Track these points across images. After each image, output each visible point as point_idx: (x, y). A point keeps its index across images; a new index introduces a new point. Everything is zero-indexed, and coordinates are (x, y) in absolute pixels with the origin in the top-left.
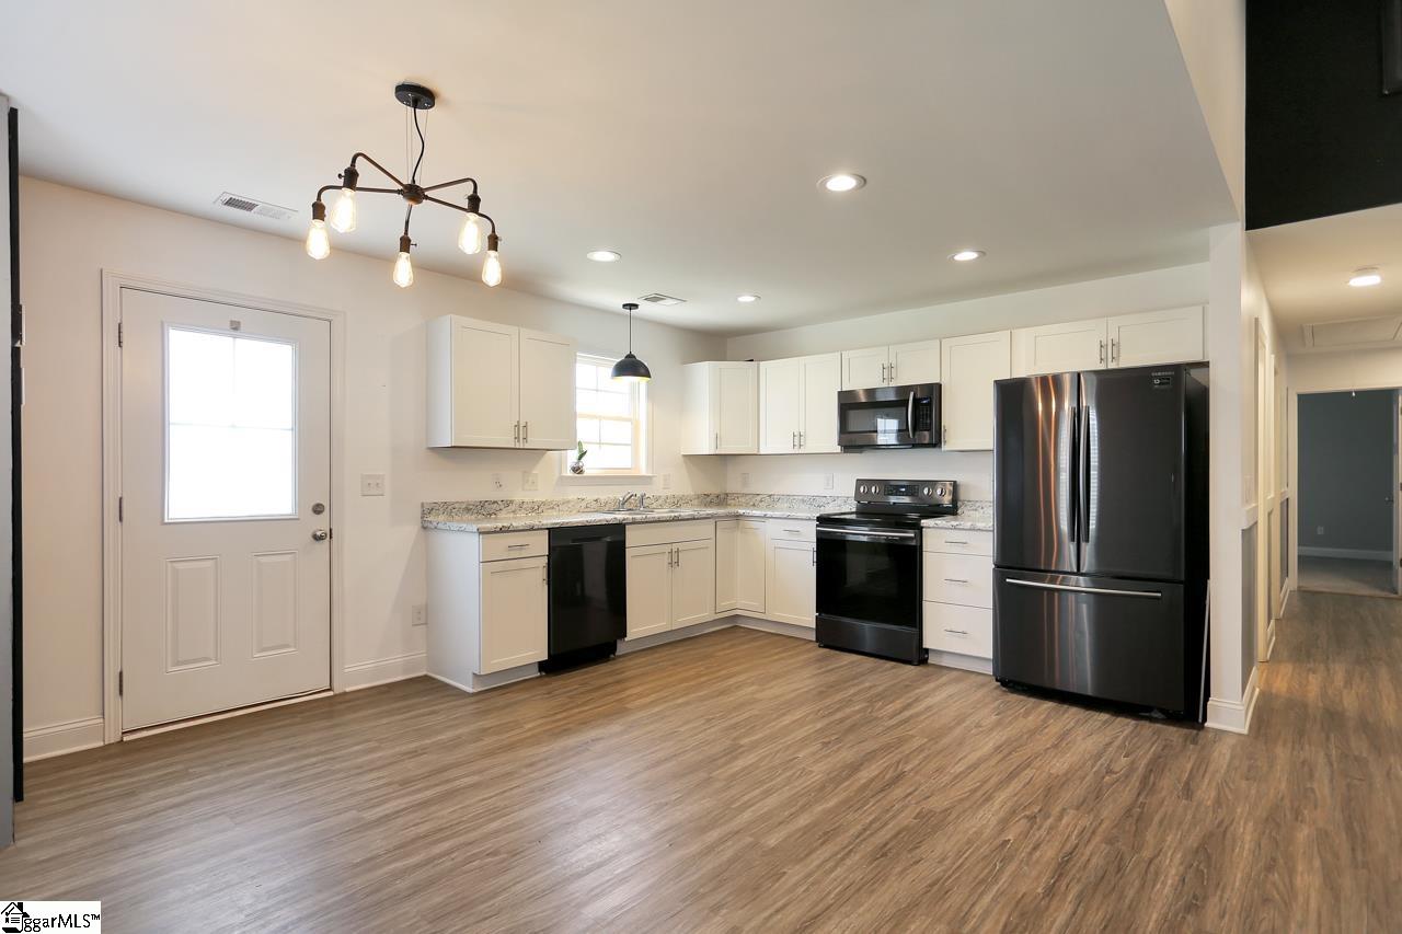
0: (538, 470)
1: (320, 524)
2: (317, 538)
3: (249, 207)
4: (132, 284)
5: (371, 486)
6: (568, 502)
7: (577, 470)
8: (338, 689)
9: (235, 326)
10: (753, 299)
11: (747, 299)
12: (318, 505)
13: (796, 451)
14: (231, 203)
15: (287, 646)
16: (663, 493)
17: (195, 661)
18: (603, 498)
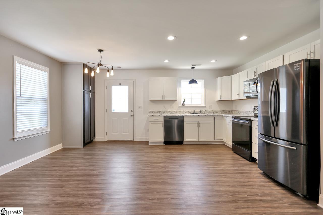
0: (174, 105)
1: (132, 114)
2: (132, 116)
3: (120, 67)
4: (108, 80)
5: (140, 108)
6: (181, 111)
7: (183, 105)
8: (134, 141)
9: (120, 84)
10: (215, 61)
11: (213, 61)
12: (132, 111)
13: (238, 99)
14: (118, 67)
15: (127, 132)
16: (209, 110)
17: (115, 132)
18: (190, 111)
